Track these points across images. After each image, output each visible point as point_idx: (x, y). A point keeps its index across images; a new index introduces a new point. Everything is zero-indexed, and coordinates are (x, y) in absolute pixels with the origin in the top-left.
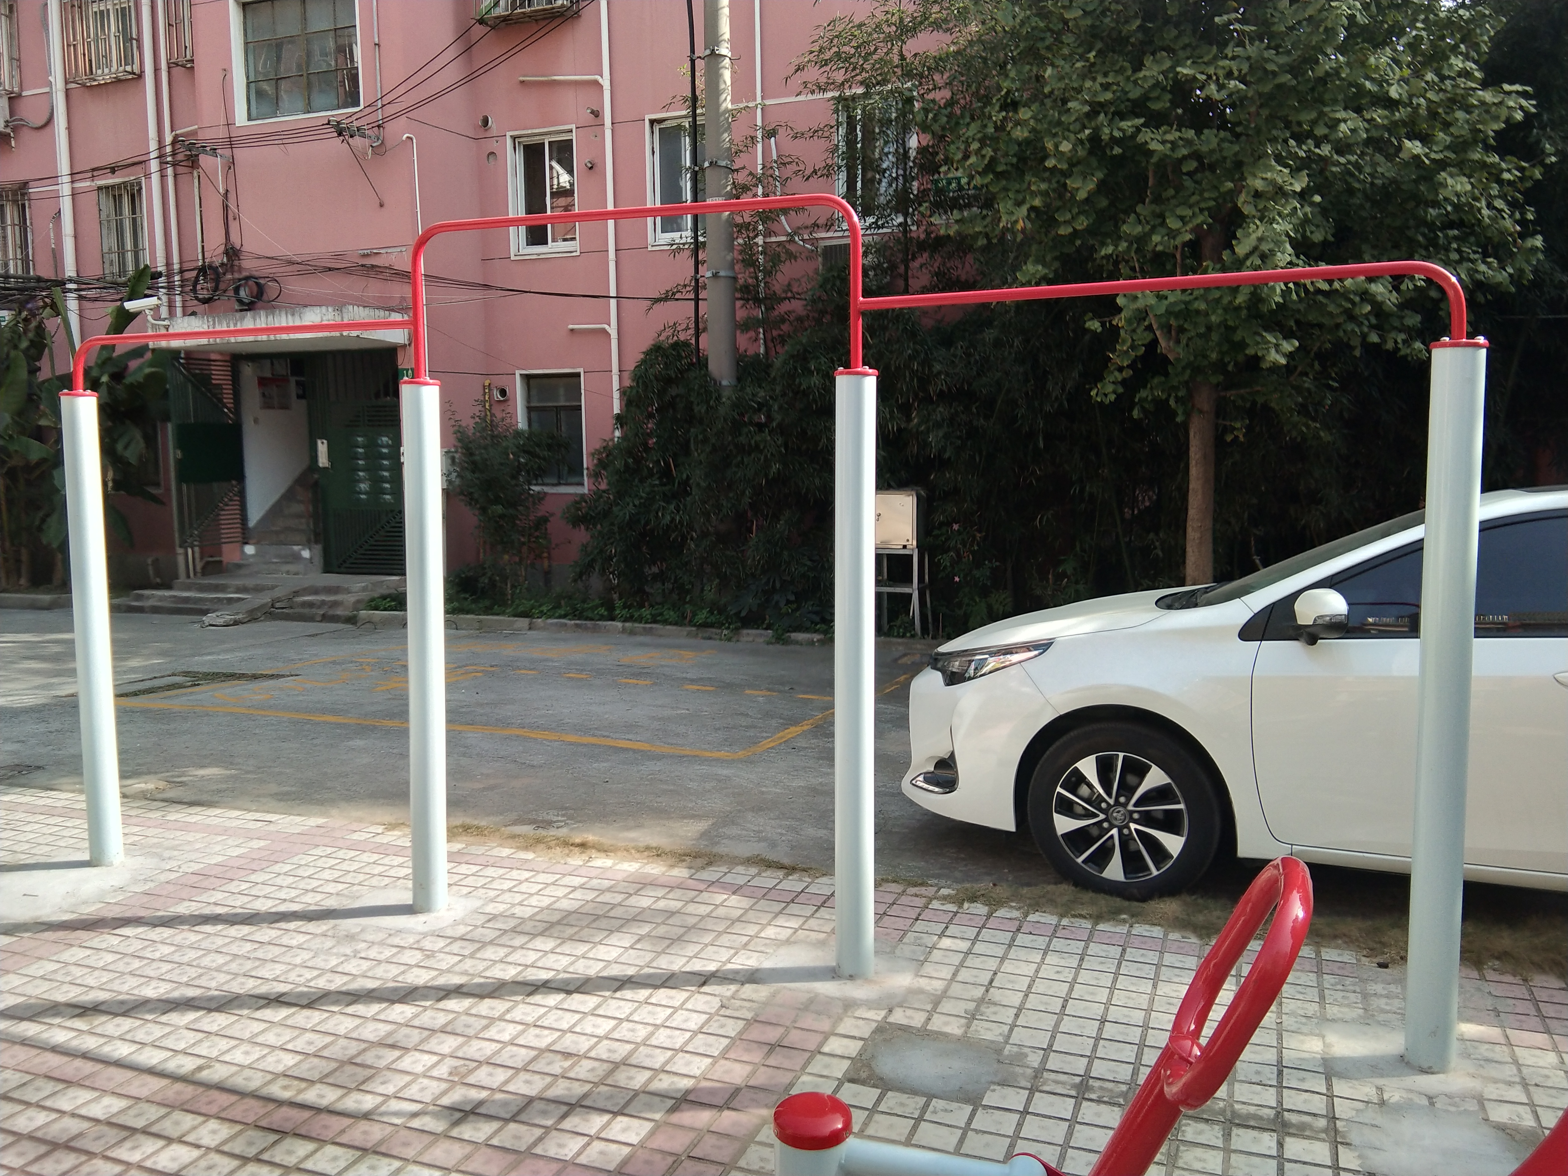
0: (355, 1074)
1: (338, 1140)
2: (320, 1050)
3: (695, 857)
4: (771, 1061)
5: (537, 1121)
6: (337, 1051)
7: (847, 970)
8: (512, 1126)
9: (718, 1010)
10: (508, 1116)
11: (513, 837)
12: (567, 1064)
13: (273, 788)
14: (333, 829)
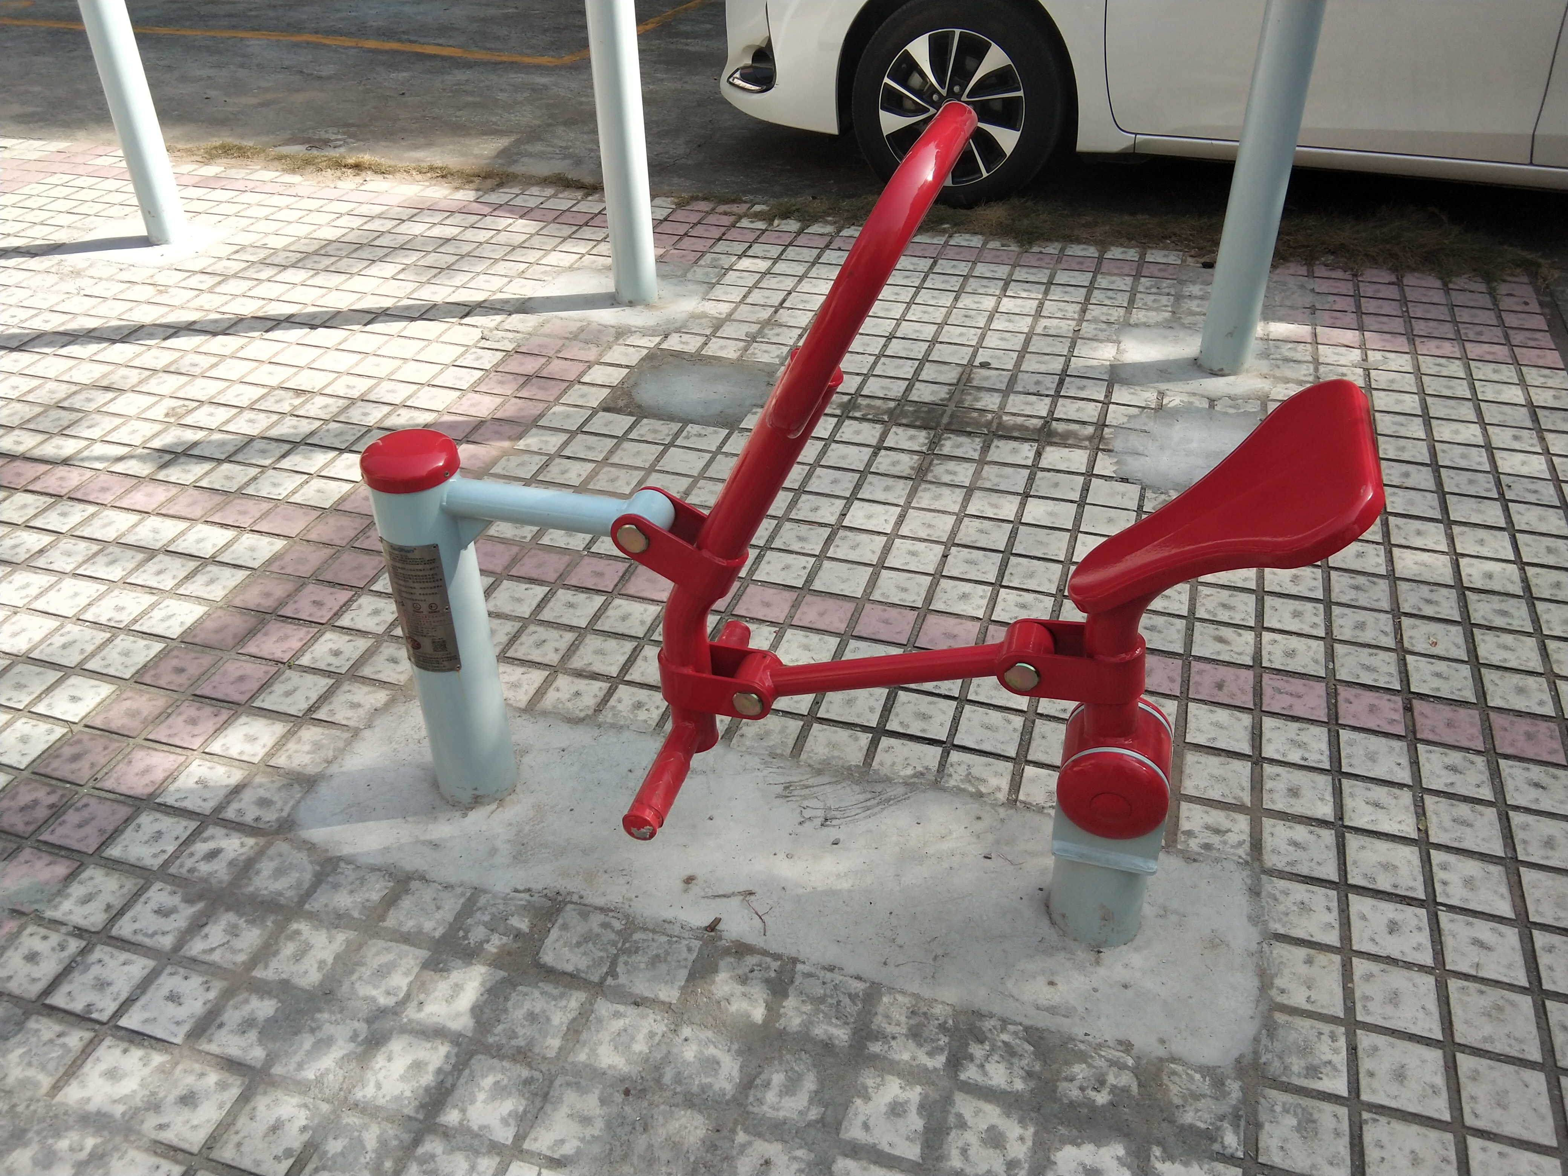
0: (59, 419)
1: (29, 488)
2: (24, 394)
3: (485, 178)
4: (524, 393)
5: (254, 462)
6: (43, 395)
7: (626, 295)
8: (226, 466)
9: (478, 341)
10: (223, 457)
11: (280, 158)
12: (297, 401)
13: (16, 109)
14: (76, 154)
